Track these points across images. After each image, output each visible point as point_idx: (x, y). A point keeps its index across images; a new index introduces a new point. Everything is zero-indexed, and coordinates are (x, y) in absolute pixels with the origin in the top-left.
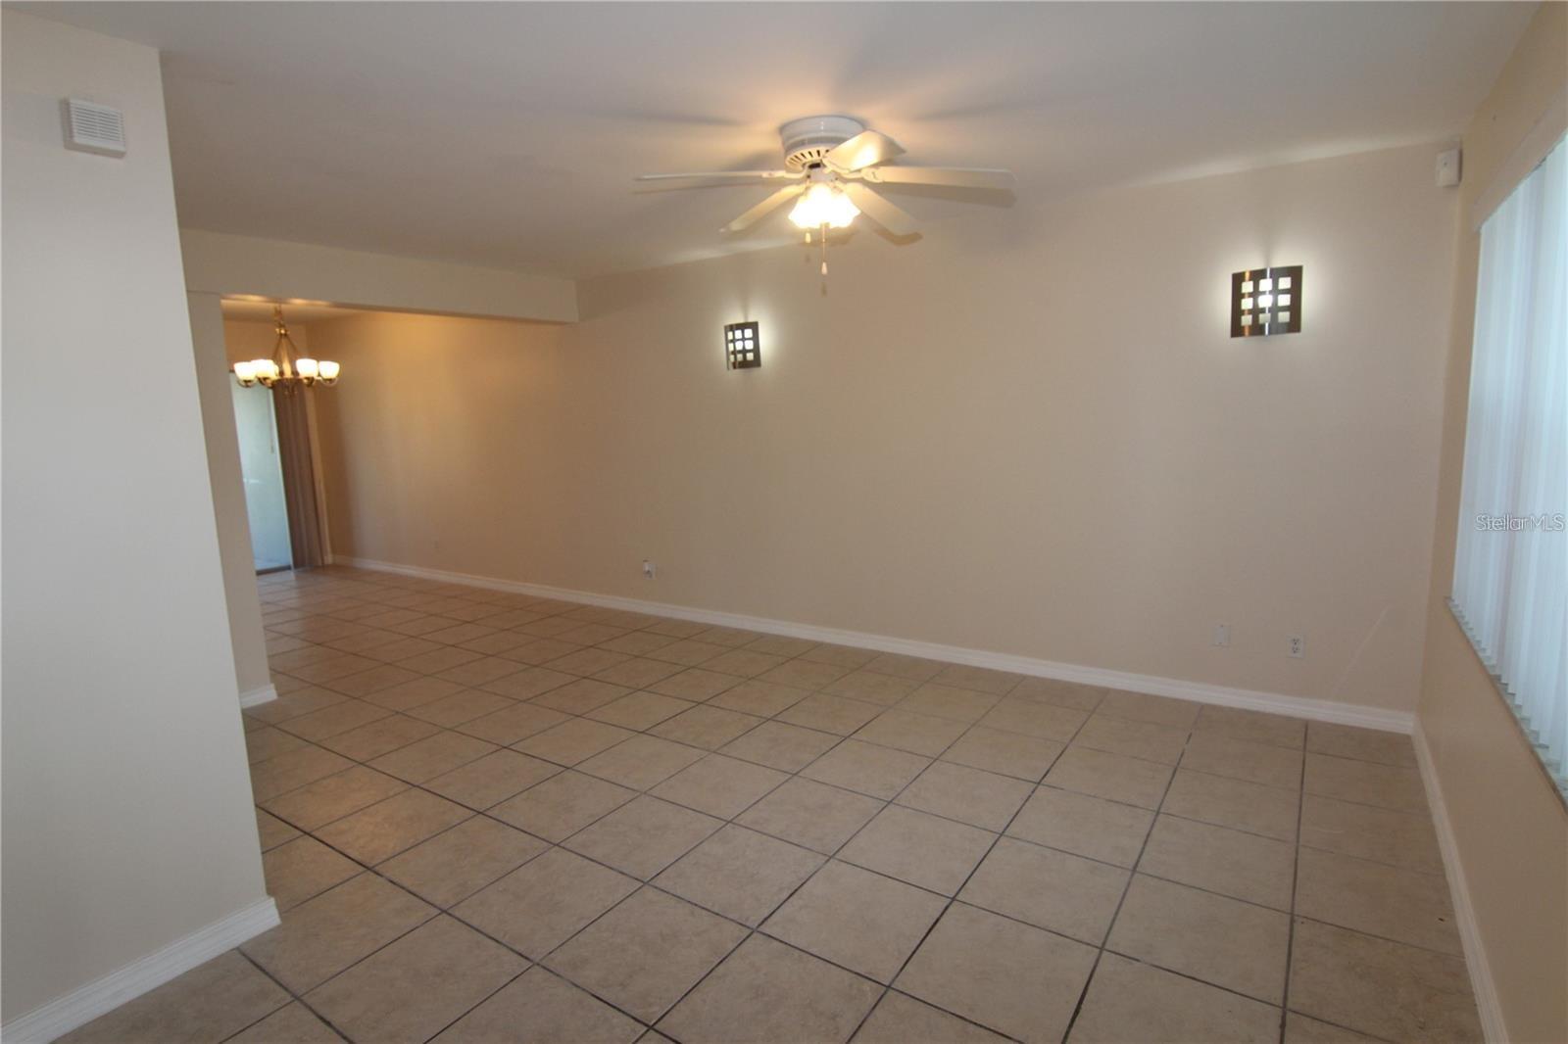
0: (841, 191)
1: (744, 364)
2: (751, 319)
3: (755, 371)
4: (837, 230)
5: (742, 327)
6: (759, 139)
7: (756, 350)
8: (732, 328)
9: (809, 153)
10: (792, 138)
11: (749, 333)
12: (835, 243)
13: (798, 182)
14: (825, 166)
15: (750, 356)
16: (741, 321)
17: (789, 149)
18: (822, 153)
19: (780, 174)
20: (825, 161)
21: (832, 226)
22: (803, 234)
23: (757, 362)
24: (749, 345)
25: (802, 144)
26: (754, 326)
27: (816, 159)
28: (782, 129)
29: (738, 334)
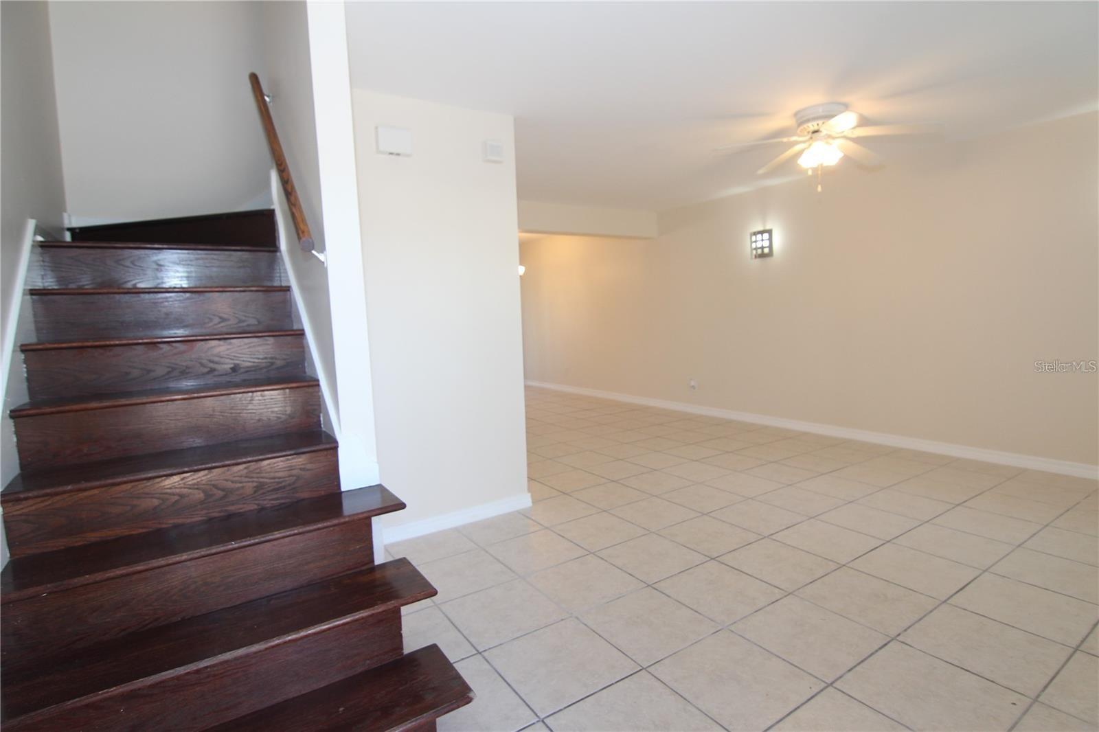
0: (831, 144)
1: (762, 256)
2: (768, 227)
3: (768, 260)
4: (827, 167)
5: (762, 232)
6: (782, 120)
7: (770, 247)
8: (755, 234)
9: (812, 126)
10: (802, 119)
11: (766, 236)
12: (825, 175)
13: (804, 142)
14: (821, 132)
15: (766, 250)
16: (761, 228)
17: (800, 124)
18: (820, 125)
19: (794, 138)
20: (821, 129)
21: (825, 164)
22: (807, 170)
23: (770, 254)
24: (766, 243)
25: (808, 121)
26: (770, 232)
27: (816, 128)
28: (796, 114)
29: (759, 237)
